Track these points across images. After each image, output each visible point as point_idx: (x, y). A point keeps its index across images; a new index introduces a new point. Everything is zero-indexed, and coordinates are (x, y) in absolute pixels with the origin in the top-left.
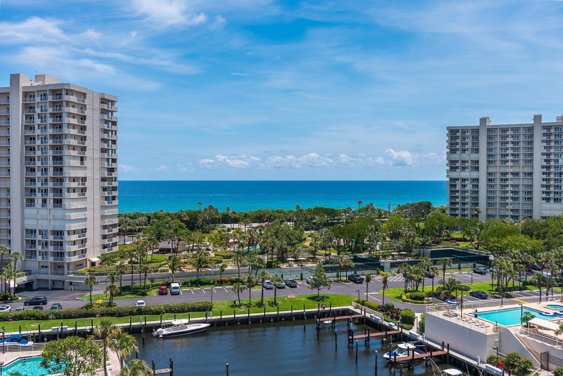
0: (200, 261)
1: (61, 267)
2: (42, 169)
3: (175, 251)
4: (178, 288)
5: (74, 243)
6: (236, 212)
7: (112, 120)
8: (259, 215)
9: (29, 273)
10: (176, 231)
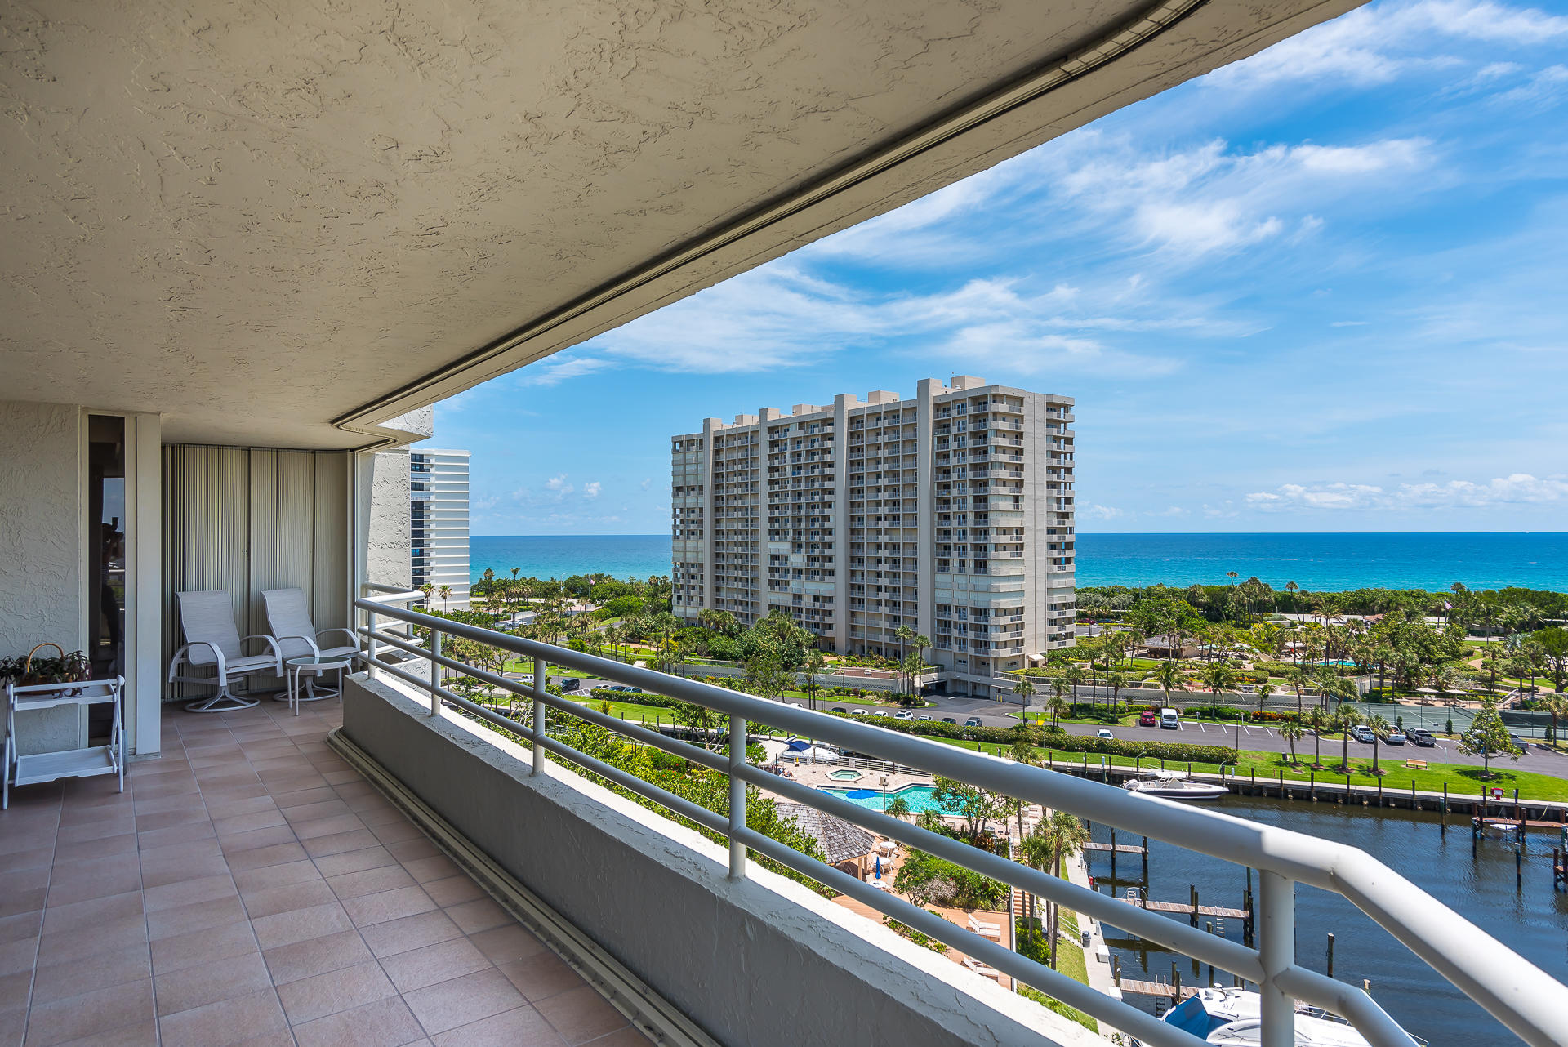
0: (1218, 675)
1: (985, 663)
2: (959, 516)
3: (1177, 654)
4: (1174, 717)
5: (1005, 628)
6: (1309, 592)
7: (1065, 436)
8: (1361, 600)
9: (941, 668)
10: (1180, 620)
